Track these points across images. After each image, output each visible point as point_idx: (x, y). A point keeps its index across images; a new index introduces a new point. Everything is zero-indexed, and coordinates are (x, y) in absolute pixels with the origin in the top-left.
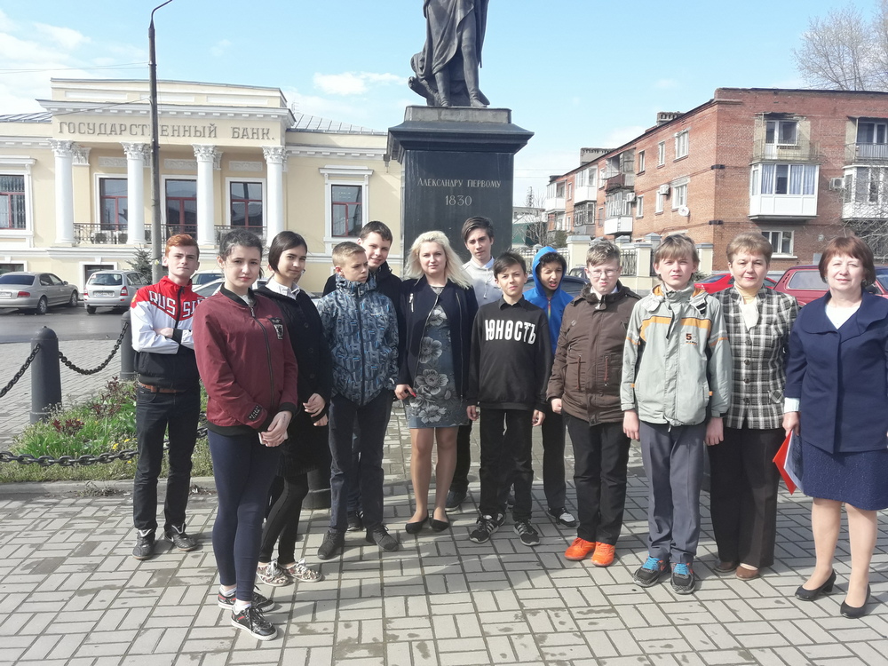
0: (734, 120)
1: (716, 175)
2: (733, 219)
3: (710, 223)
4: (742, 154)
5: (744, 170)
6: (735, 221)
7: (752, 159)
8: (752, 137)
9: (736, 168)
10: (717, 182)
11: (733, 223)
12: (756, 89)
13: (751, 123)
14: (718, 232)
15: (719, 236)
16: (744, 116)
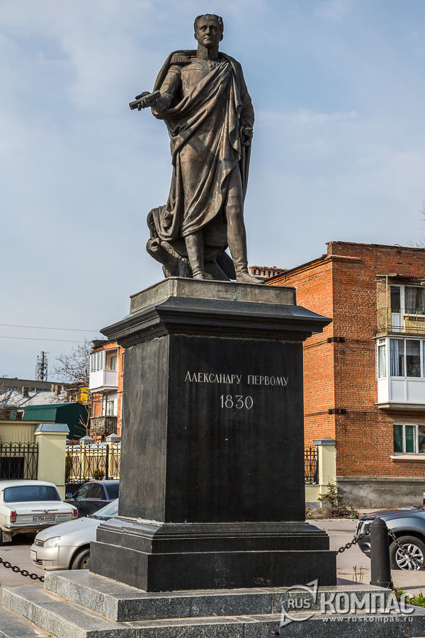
0: (353, 282)
1: (335, 350)
2: (357, 407)
3: (330, 412)
4: (364, 325)
5: (368, 345)
6: (360, 410)
7: (376, 332)
8: (375, 304)
9: (358, 342)
10: (336, 359)
11: (357, 413)
12: (376, 246)
13: (372, 286)
14: (340, 425)
15: (341, 429)
16: (364, 276)
